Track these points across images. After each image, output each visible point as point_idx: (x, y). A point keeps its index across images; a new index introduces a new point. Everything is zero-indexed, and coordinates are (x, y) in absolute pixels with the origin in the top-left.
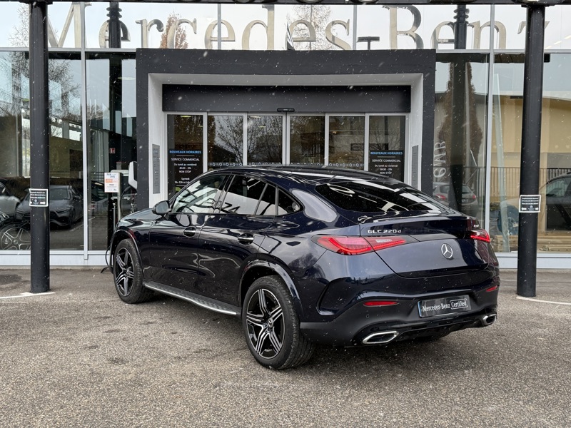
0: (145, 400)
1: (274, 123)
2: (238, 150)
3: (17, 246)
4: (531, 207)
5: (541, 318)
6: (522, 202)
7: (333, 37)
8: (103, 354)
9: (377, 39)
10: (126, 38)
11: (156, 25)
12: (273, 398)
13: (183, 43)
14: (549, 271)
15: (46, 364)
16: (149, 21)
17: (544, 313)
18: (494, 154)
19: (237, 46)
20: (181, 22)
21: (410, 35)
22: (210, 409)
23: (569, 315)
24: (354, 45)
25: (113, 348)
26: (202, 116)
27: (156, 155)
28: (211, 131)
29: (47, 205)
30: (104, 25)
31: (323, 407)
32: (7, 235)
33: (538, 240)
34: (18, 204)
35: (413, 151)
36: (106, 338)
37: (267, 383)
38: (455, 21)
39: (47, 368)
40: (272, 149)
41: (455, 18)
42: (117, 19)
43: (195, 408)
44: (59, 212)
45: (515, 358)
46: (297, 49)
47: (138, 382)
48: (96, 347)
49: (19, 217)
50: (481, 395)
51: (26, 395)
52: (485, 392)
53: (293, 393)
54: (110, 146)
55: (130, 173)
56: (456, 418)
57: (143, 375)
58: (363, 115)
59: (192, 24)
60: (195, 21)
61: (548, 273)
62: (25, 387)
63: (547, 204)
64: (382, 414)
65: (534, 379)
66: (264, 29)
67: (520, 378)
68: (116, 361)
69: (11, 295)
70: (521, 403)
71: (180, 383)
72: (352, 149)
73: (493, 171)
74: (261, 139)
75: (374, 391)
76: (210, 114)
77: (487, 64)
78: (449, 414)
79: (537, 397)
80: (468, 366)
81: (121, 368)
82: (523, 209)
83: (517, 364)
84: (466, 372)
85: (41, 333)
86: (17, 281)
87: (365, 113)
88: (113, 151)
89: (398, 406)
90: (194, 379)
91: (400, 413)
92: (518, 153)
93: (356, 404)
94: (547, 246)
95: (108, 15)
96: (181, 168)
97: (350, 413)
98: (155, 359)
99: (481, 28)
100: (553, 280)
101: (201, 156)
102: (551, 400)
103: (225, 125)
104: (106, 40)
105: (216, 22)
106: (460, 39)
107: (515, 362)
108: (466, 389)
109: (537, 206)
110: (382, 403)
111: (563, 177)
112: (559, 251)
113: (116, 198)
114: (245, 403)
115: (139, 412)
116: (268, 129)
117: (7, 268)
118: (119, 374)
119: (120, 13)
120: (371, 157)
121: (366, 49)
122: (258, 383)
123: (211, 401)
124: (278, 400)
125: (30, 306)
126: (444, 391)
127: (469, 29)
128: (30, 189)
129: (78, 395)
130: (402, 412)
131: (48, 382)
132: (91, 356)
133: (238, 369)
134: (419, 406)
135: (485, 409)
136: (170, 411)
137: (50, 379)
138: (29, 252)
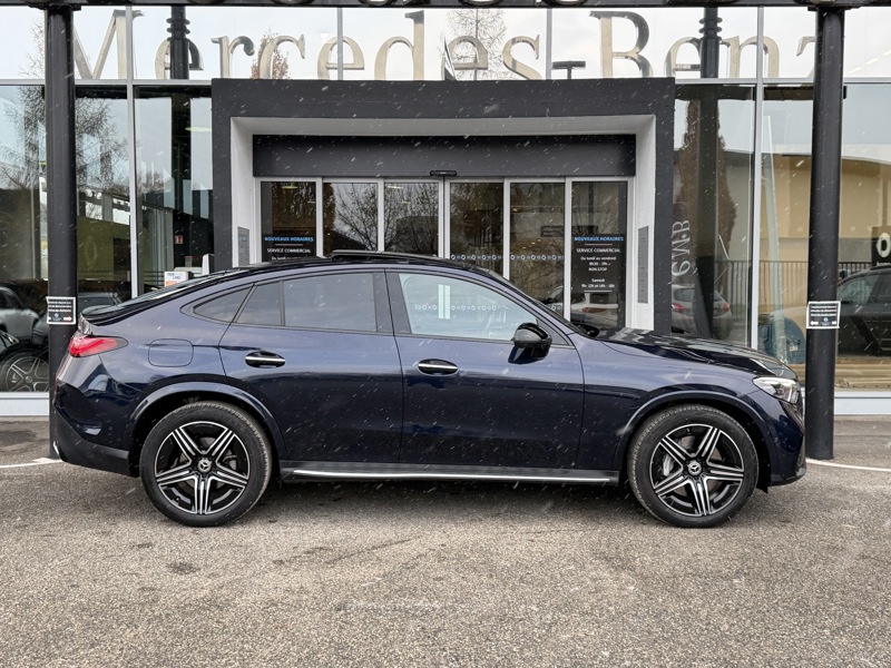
0: (226, 633)
1: (423, 198)
2: (368, 238)
3: (31, 385)
4: (826, 320)
5: (845, 492)
6: (810, 313)
7: (514, 62)
8: (161, 557)
9: (581, 65)
10: (196, 65)
11: (243, 46)
12: (431, 627)
14: (850, 418)
15: (70, 574)
16: (232, 38)
17: (849, 484)
18: (765, 241)
19: (368, 75)
20: (281, 41)
21: (632, 59)
22: (330, 647)
23: (888, 488)
24: (548, 73)
25: (176, 546)
26: (314, 184)
27: (244, 245)
28: (329, 210)
29: (74, 323)
30: (163, 44)
31: (512, 643)
32: (15, 369)
33: (837, 371)
34: (36, 321)
35: (640, 235)
36: (164, 532)
37: (420, 603)
38: (701, 36)
39: (70, 581)
40: (419, 237)
41: (701, 31)
42: (183, 35)
43: (307, 644)
45: (811, 558)
46: (460, 79)
47: (216, 603)
48: (149, 545)
49: (37, 341)
50: (763, 620)
51: (36, 626)
52: (767, 614)
53: (463, 620)
54: (175, 233)
56: (725, 659)
57: (223, 592)
58: (562, 181)
59: (297, 43)
60: (302, 39)
61: (850, 422)
62: (36, 612)
63: (841, 316)
64: (606, 654)
65: (843, 592)
66: (409, 50)
67: (822, 592)
68: (180, 568)
69: (19, 463)
70: (827, 632)
71: (283, 604)
72: (542, 235)
73: (763, 267)
74: (402, 221)
75: (592, 614)
76: (326, 181)
77: (751, 102)
78: (714, 652)
79: (852, 623)
80: (737, 572)
81: (187, 580)
82: (812, 323)
83: (814, 568)
84: (736, 581)
85: (63, 523)
86: (30, 441)
87: (565, 177)
88: (179, 240)
89: (631, 639)
90: (305, 597)
91: (635, 652)
92: (804, 239)
93: (564, 637)
94: (845, 380)
95: (169, 30)
97: (555, 652)
98: (243, 565)
99: (740, 47)
100: (858, 433)
101: (313, 246)
102: (873, 626)
103: (349, 201)
104: (166, 69)
105: (336, 40)
106: (709, 63)
107: (811, 565)
108: (737, 610)
109: (834, 319)
110: (606, 635)
111: (862, 276)
112: (865, 387)
114: (386, 636)
115: (217, 653)
116: (413, 208)
117: (14, 420)
118: (185, 589)
119: (188, 27)
120: (575, 245)
121: (566, 78)
122: (407, 603)
123: (331, 632)
124: (439, 630)
125: (47, 480)
126: (704, 613)
127: (722, 48)
128: (48, 298)
129: (120, 625)
130: (639, 649)
131: (72, 604)
132: (142, 559)
133: (374, 580)
134: (664, 639)
135: (770, 642)
136: (267, 651)
137: (74, 598)
138: (47, 395)
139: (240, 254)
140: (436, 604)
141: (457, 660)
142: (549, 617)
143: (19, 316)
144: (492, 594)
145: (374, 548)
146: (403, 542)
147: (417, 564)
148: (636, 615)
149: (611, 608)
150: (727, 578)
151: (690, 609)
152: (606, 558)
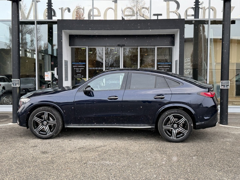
0: (54, 170)
3: (9, 103)
4: (226, 86)
5: (229, 134)
6: (221, 84)
8: (39, 150)
9: (161, 15)
10: (55, 15)
11: (67, 10)
12: (109, 169)
13: (83, 17)
15: (14, 154)
16: (64, 8)
17: (231, 132)
18: (211, 64)
19: (102, 18)
21: (175, 13)
22: (81, 173)
24: (151, 17)
25: (44, 147)
26: (86, 48)
27: (66, 65)
29: (19, 86)
30: (45, 10)
31: (130, 173)
32: (5, 99)
33: (229, 100)
35: (175, 62)
36: (41, 143)
37: (107, 162)
38: (194, 6)
39: (14, 156)
41: (194, 5)
42: (51, 7)
43: (75, 173)
44: (30, 89)
45: (216, 151)
46: (126, 19)
47: (52, 162)
48: (36, 146)
50: (199, 168)
51: (4, 167)
52: (201, 166)
53: (118, 167)
54: (52, 61)
55: (55, 72)
57: (54, 159)
58: (154, 47)
59: (82, 9)
60: (84, 8)
61: (234, 114)
62: (4, 164)
63: (236, 85)
64: (155, 176)
65: (223, 161)
66: (113, 11)
67: (217, 160)
68: (44, 153)
69: (4, 124)
70: (216, 171)
71: (70, 162)
73: (210, 71)
75: (153, 166)
76: (89, 47)
77: (207, 25)
78: (184, 176)
79: (224, 169)
80: (195, 155)
81: (47, 155)
82: (222, 87)
84: (194, 157)
85: (14, 140)
86: (8, 118)
87: (155, 46)
88: (53, 63)
89: (163, 172)
90: (76, 160)
91: (163, 176)
92: (220, 63)
93: (144, 172)
94: (234, 103)
95: (47, 6)
96: (77, 70)
97: (141, 176)
98: (61, 152)
99: (205, 10)
100: (236, 118)
101: (85, 65)
102: (229, 170)
104: (46, 16)
106: (196, 14)
107: (215, 153)
108: (193, 165)
109: (228, 86)
110: (156, 171)
112: (239, 105)
113: (50, 83)
114: (97, 171)
115: (51, 175)
118: (44, 158)
119: (52, 5)
120: (158, 65)
121: (157, 19)
122: (103, 162)
123: (82, 170)
124: (111, 169)
125: (11, 129)
126: (183, 166)
127: (200, 10)
128: (12, 79)
129: (26, 167)
130: (164, 175)
131: (14, 162)
132: (34, 150)
133: (95, 156)
134: (172, 172)
135: (200, 174)
136: (64, 175)
137: (15, 160)
138: (12, 106)
139: (65, 67)
140: (111, 163)
141: (115, 177)
142: (141, 166)
143: (8, 84)
144: (127, 160)
145: (97, 148)
146: (105, 146)
147: (108, 152)
148: (165, 166)
149: (159, 164)
150: (192, 157)
151: (180, 165)
152: (159, 151)
